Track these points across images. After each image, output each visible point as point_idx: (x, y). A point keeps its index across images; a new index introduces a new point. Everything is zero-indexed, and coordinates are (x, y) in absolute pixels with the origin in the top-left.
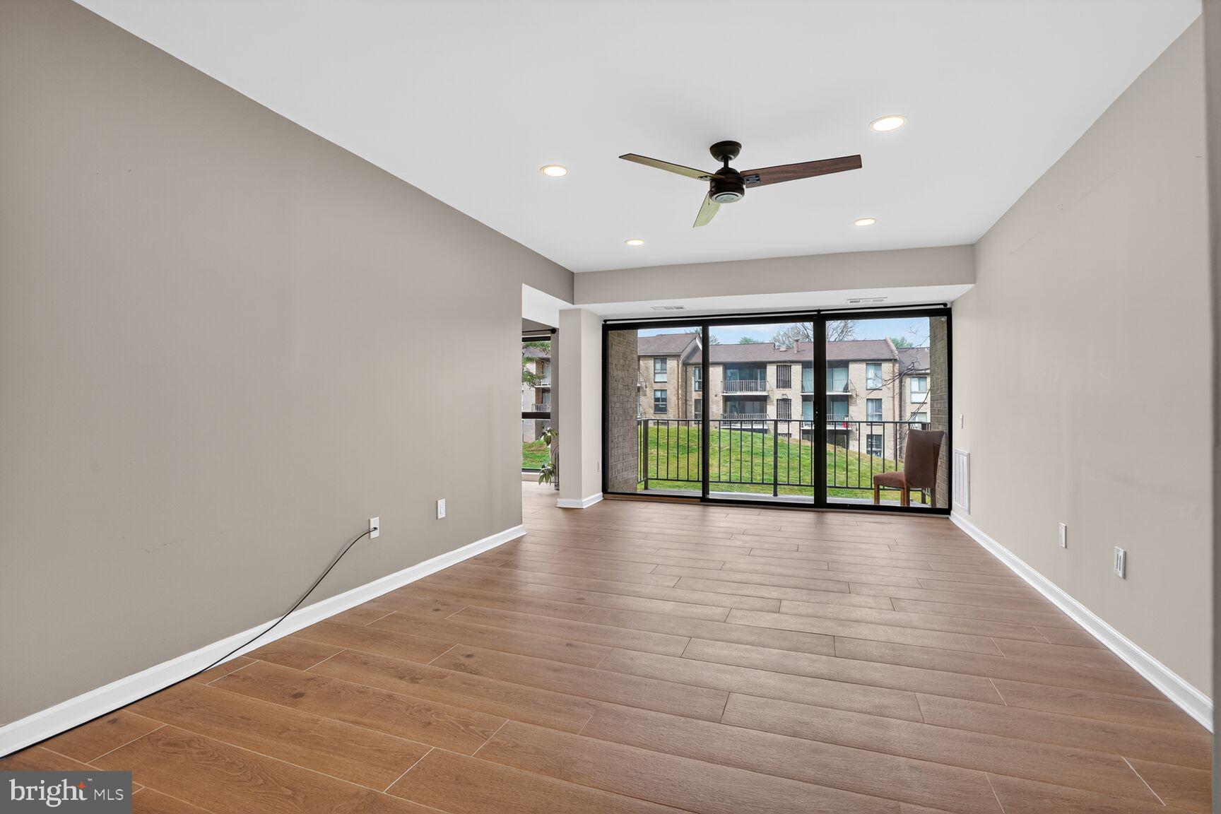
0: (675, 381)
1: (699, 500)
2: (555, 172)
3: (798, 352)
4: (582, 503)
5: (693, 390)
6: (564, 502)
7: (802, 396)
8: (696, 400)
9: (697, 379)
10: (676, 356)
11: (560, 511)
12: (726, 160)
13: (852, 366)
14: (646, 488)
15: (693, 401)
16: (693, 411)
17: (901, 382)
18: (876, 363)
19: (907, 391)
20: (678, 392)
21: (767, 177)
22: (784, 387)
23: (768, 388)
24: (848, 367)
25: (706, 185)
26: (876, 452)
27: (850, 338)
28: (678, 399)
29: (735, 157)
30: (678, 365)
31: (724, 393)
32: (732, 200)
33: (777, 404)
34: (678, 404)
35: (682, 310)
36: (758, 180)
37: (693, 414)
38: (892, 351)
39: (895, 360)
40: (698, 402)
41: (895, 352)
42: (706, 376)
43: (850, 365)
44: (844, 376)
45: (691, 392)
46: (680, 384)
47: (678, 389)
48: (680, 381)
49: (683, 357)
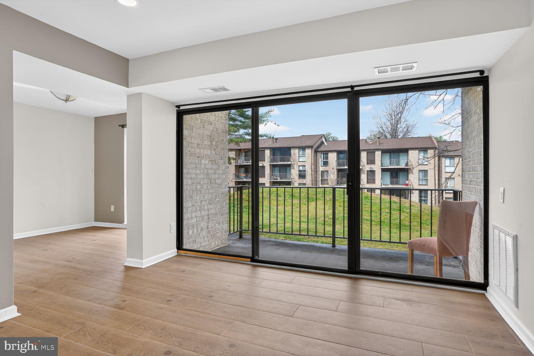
0: (310, 161)
3: (379, 144)
5: (320, 166)
7: (381, 168)
9: (322, 160)
10: (311, 147)
13: (410, 152)
15: (320, 172)
16: (320, 177)
17: (439, 160)
18: (424, 150)
19: (443, 165)
20: (312, 167)
22: (371, 164)
23: (362, 164)
24: (408, 153)
26: (424, 200)
28: (312, 171)
30: (312, 152)
31: (337, 167)
33: (367, 173)
34: (312, 173)
37: (320, 179)
38: (434, 143)
39: (436, 148)
40: (323, 172)
41: (436, 144)
42: (327, 158)
43: (409, 152)
44: (406, 158)
45: (319, 167)
46: (313, 162)
47: (312, 165)
48: (313, 161)
49: (315, 147)
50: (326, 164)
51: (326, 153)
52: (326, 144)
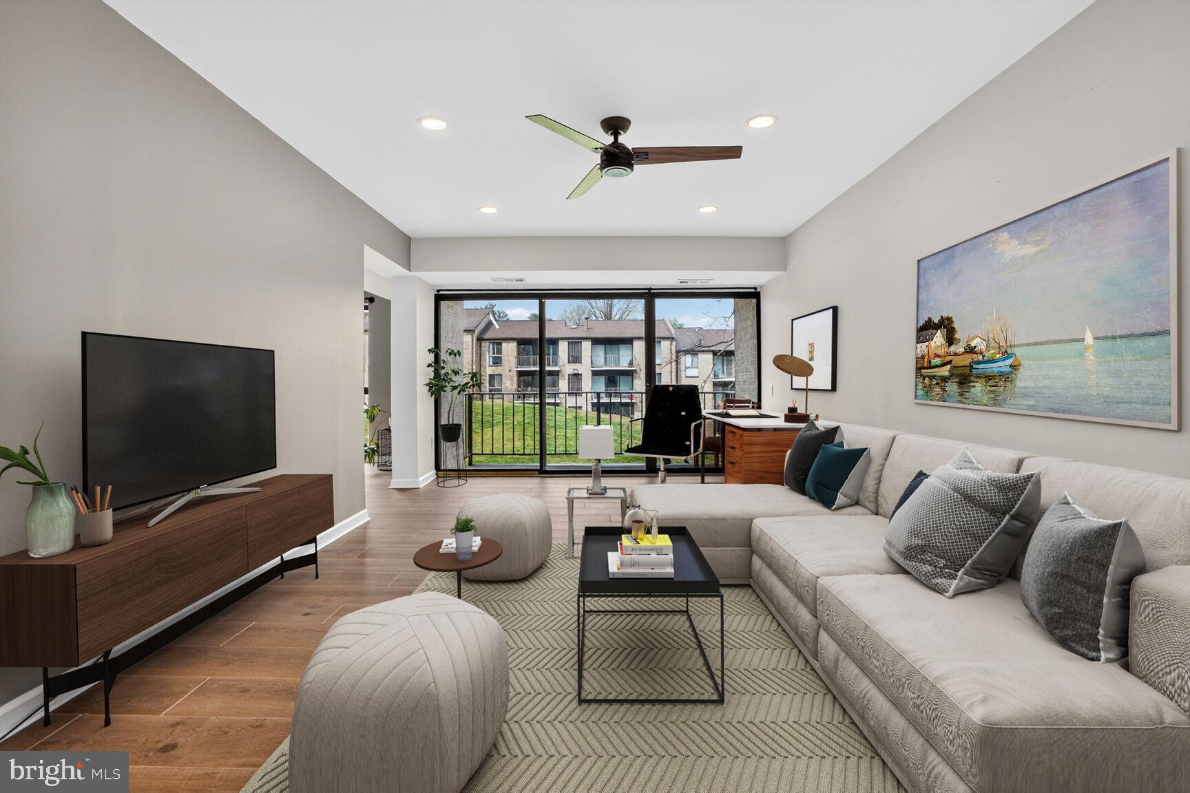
0: (470, 356)
1: (537, 472)
2: (433, 125)
3: (589, 328)
4: (418, 482)
5: (488, 365)
6: (396, 482)
8: (489, 375)
9: (491, 355)
10: (470, 331)
11: (395, 491)
12: (616, 135)
13: (636, 343)
14: (470, 464)
15: (487, 376)
16: (488, 386)
17: (677, 357)
19: (682, 367)
21: (655, 156)
22: (575, 362)
23: (560, 363)
24: (632, 344)
25: (597, 158)
27: (631, 317)
29: (625, 132)
30: (473, 340)
31: (517, 368)
32: (621, 175)
33: (569, 378)
35: (522, 282)
36: (646, 158)
37: (487, 389)
38: (669, 330)
39: (673, 338)
40: (492, 377)
41: (673, 331)
42: (499, 351)
43: (634, 342)
44: (629, 352)
45: (485, 367)
46: (474, 358)
47: (472, 364)
48: (474, 356)
49: (477, 332)
50: (497, 361)
51: (497, 342)
52: (497, 327)
